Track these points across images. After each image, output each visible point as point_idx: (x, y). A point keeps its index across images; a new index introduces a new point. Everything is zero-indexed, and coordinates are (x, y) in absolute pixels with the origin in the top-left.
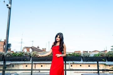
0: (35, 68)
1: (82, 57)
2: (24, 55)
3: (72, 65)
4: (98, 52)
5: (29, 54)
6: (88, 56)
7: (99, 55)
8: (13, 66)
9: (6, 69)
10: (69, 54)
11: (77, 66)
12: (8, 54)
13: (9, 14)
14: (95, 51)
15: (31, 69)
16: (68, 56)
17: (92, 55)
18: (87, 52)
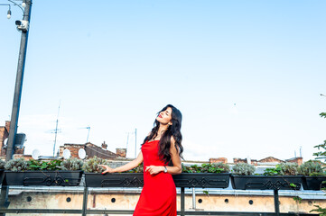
0: (94, 206)
1: (230, 175)
2: (63, 167)
3: (202, 198)
4: (277, 163)
5: (77, 166)
6: (249, 172)
7: (278, 171)
8: (29, 199)
9: (9, 208)
10: (194, 167)
11: (215, 201)
12: (16, 164)
13: (23, 46)
14: (268, 159)
15: (81, 208)
16: (192, 171)
17: (259, 170)
18: (245, 161)
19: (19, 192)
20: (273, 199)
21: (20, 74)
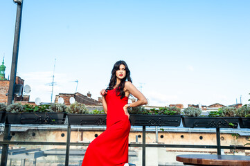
1: (181, 116)
2: (51, 110)
4: (220, 107)
5: (61, 109)
6: (196, 115)
7: (220, 113)
8: (34, 135)
9: (11, 140)
10: (153, 110)
11: (173, 137)
12: (14, 107)
13: (19, 16)
14: (215, 105)
15: (66, 141)
16: (151, 113)
17: (205, 113)
18: (197, 106)
19: (26, 129)
20: (215, 135)
21: (17, 38)
